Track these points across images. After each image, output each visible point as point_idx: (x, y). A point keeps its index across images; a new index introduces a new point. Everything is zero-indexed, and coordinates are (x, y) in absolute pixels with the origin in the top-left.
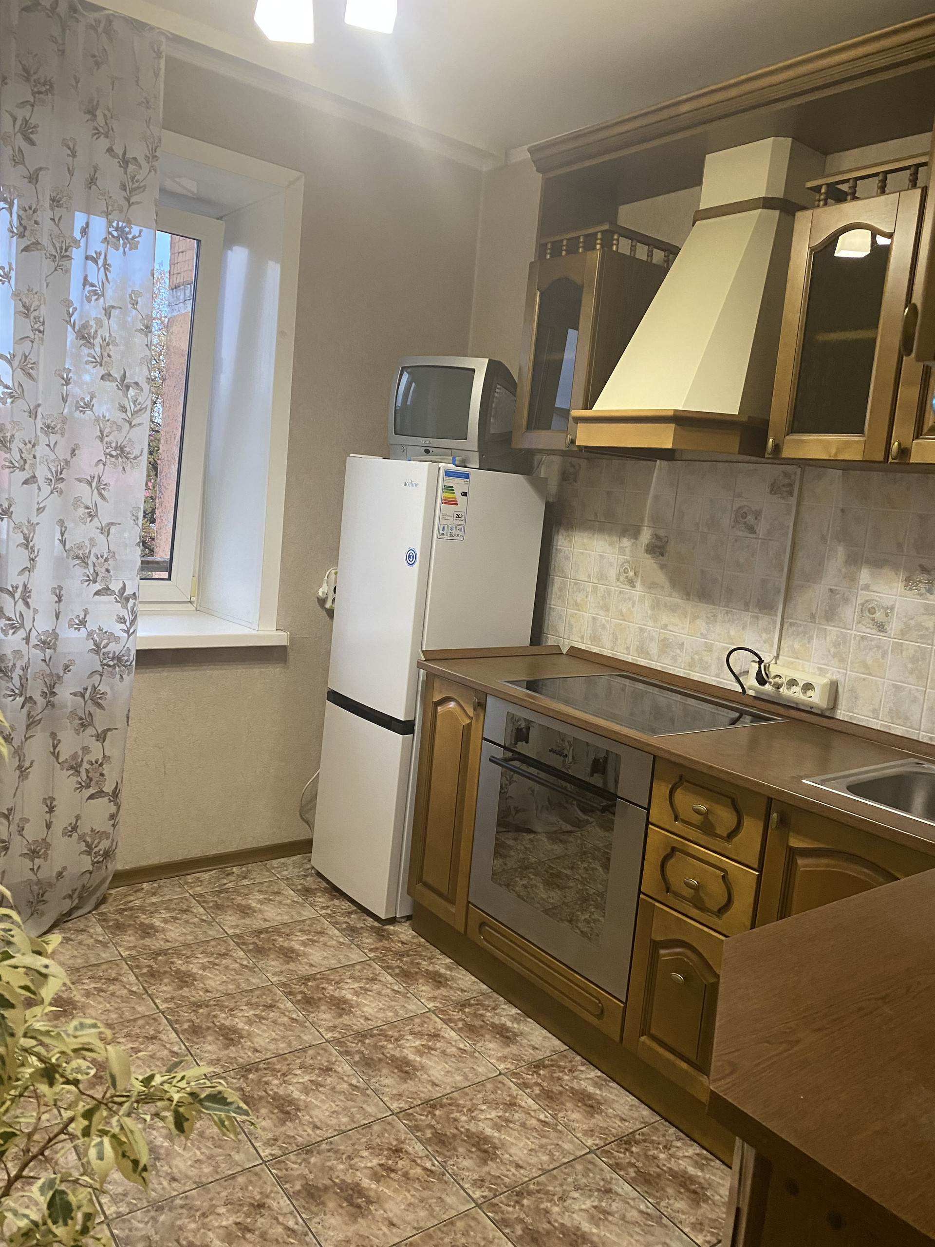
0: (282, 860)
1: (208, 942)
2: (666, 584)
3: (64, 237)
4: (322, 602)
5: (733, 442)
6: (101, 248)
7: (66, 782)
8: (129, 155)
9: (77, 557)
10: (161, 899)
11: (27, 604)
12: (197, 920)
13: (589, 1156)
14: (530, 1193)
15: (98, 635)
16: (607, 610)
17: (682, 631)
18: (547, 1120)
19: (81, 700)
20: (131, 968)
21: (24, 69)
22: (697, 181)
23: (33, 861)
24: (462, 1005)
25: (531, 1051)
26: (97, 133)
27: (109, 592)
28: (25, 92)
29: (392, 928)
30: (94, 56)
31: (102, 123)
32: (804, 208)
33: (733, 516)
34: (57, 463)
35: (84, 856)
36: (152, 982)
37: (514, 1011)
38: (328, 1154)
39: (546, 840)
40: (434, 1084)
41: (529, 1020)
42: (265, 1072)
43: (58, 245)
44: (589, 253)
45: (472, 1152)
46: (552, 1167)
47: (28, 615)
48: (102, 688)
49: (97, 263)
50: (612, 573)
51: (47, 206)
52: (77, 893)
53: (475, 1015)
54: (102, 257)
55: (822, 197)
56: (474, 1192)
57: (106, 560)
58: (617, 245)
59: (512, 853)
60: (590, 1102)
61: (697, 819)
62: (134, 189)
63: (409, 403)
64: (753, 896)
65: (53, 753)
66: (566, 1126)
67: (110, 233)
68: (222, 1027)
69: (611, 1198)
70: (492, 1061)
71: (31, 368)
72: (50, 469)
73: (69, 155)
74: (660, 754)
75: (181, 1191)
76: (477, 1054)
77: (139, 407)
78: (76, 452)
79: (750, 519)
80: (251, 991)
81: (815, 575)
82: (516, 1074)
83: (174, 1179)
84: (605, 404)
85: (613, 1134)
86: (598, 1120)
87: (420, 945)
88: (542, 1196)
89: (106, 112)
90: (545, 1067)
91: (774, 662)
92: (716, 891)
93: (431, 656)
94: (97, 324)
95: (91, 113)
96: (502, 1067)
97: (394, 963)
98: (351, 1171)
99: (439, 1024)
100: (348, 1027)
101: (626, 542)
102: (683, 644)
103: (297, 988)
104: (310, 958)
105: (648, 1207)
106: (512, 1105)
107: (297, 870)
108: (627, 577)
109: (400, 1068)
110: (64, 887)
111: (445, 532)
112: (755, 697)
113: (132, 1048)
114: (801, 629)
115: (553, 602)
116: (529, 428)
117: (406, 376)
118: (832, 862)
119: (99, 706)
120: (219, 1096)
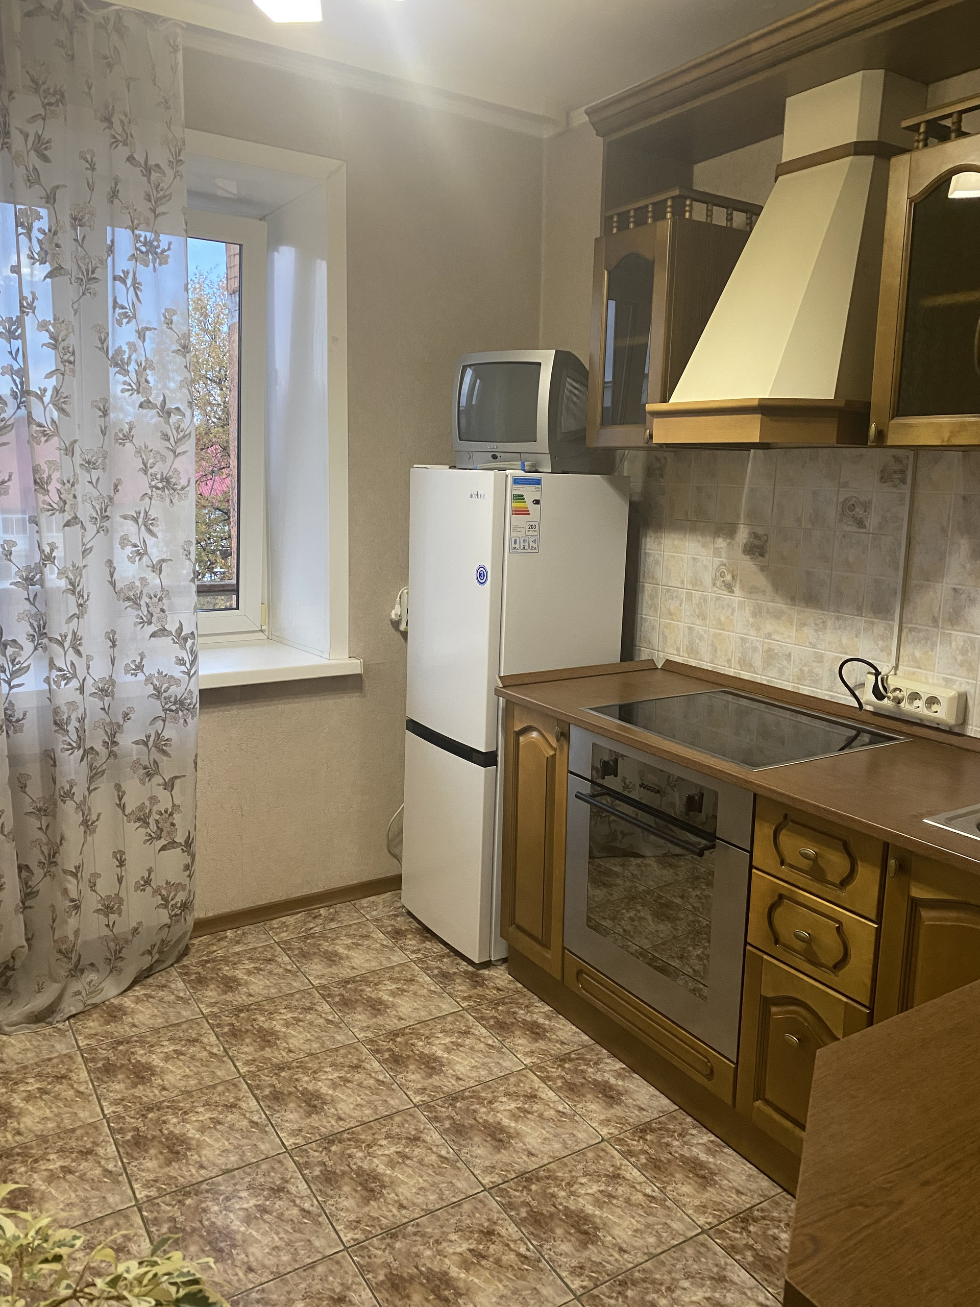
0: (372, 899)
1: (292, 995)
2: (769, 590)
3: (89, 258)
4: (396, 624)
5: (829, 430)
6: (128, 266)
7: (135, 835)
8: (151, 162)
9: (129, 599)
10: (245, 947)
11: (79, 653)
12: (281, 970)
13: (701, 1237)
14: (634, 1283)
15: (158, 679)
16: (704, 618)
17: (788, 640)
18: (654, 1194)
19: (145, 749)
20: (212, 1027)
21: (33, 80)
22: (777, 128)
23: (107, 916)
24: (562, 1060)
25: (637, 1113)
26: (115, 142)
27: (165, 633)
28: (34, 103)
29: (487, 972)
30: (105, 58)
31: (120, 131)
32: (904, 151)
33: (840, 508)
34: (101, 500)
35: (161, 910)
36: (234, 1042)
37: (619, 1065)
38: (415, 1238)
39: (655, 865)
40: (530, 1154)
41: (635, 1075)
42: (349, 1143)
43: (84, 268)
44: (658, 223)
45: (570, 1234)
46: (659, 1250)
47: (80, 663)
48: (166, 734)
49: (126, 284)
50: (707, 579)
51: (68, 227)
52: (156, 948)
53: (576, 1071)
54: (131, 275)
55: (921, 137)
56: (572, 1281)
57: (160, 600)
58: (690, 212)
59: (619, 881)
60: (703, 1172)
61: (805, 864)
62: (160, 199)
63: (474, 402)
64: (872, 952)
65: (119, 805)
66: (675, 1201)
67: (137, 249)
68: (305, 1092)
69: (725, 1288)
70: (594, 1125)
71: (64, 402)
72: (94, 507)
73: (87, 169)
74: (760, 792)
75: (258, 1282)
76: (577, 1118)
77: (182, 434)
78: (119, 487)
79: (859, 511)
80: (337, 1050)
81: (934, 574)
82: (621, 1140)
83: (250, 1269)
84: (682, 396)
85: (728, 1210)
86: (711, 1194)
87: (517, 992)
88: (649, 1286)
89: (123, 117)
90: (652, 1131)
91: (893, 672)
92: (830, 943)
93: (510, 682)
94: (130, 348)
95: (108, 120)
96: (604, 1131)
97: (489, 1013)
98: (438, 1257)
99: (537, 1083)
100: (437, 1089)
101: (721, 543)
102: (790, 654)
103: (385, 1045)
104: (400, 1009)
105: (767, 1299)
106: (615, 1177)
107: (386, 910)
108: (724, 581)
109: (493, 1136)
110: (141, 943)
111: (517, 546)
112: (874, 714)
113: (210, 1119)
114: (921, 635)
115: (644, 612)
116: (604, 424)
117: (469, 373)
118: (962, 915)
119: (164, 753)
120: (199, 1295)
